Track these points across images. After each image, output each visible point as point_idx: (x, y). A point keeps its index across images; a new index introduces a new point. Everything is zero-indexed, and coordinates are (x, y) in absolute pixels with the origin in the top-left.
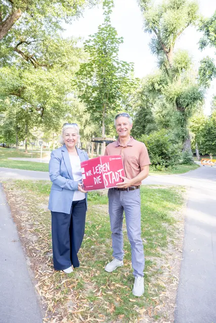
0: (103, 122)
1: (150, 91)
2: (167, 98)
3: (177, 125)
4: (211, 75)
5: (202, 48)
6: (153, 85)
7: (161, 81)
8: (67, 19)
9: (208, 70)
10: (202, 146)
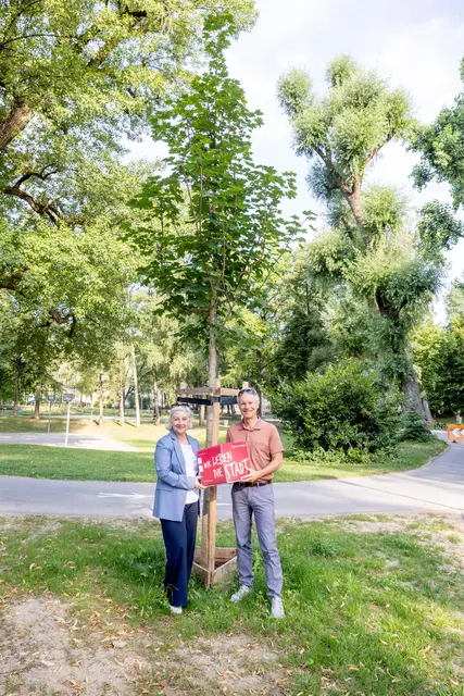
0: (213, 340)
1: (316, 275)
2: (355, 290)
3: (383, 348)
4: (447, 239)
5: (420, 185)
6: (322, 261)
7: (339, 252)
8: (132, 132)
9: (438, 229)
10: (436, 394)
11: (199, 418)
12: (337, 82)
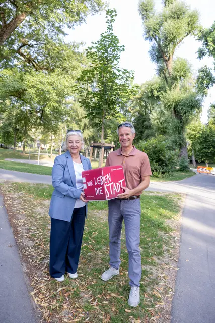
0: (103, 127)
1: (148, 98)
2: (165, 105)
3: (174, 132)
4: (209, 84)
5: (200, 57)
6: (152, 91)
7: (160, 88)
8: (69, 24)
9: (205, 79)
10: (198, 153)
11: (94, 157)
12: (167, 5)
